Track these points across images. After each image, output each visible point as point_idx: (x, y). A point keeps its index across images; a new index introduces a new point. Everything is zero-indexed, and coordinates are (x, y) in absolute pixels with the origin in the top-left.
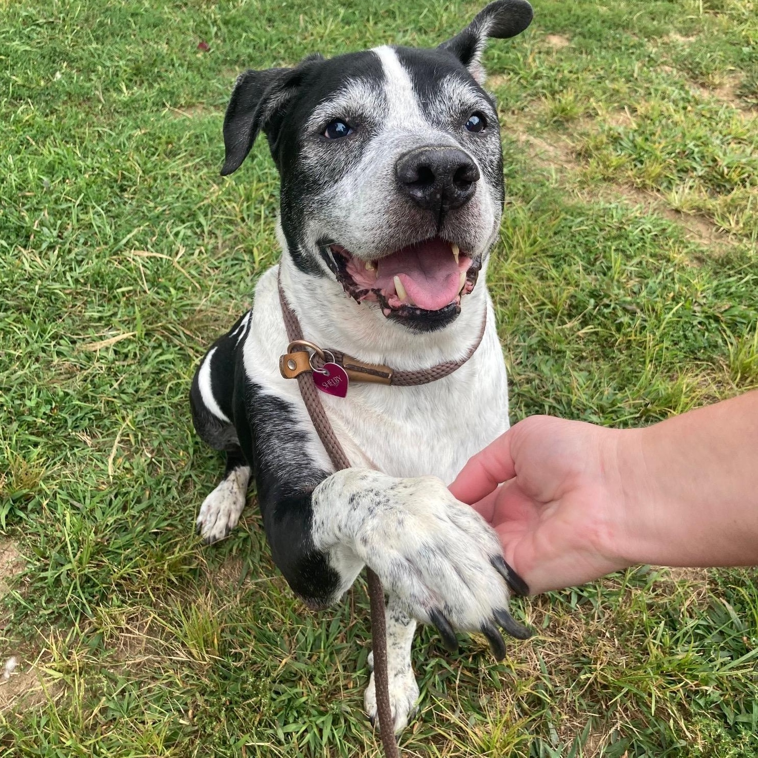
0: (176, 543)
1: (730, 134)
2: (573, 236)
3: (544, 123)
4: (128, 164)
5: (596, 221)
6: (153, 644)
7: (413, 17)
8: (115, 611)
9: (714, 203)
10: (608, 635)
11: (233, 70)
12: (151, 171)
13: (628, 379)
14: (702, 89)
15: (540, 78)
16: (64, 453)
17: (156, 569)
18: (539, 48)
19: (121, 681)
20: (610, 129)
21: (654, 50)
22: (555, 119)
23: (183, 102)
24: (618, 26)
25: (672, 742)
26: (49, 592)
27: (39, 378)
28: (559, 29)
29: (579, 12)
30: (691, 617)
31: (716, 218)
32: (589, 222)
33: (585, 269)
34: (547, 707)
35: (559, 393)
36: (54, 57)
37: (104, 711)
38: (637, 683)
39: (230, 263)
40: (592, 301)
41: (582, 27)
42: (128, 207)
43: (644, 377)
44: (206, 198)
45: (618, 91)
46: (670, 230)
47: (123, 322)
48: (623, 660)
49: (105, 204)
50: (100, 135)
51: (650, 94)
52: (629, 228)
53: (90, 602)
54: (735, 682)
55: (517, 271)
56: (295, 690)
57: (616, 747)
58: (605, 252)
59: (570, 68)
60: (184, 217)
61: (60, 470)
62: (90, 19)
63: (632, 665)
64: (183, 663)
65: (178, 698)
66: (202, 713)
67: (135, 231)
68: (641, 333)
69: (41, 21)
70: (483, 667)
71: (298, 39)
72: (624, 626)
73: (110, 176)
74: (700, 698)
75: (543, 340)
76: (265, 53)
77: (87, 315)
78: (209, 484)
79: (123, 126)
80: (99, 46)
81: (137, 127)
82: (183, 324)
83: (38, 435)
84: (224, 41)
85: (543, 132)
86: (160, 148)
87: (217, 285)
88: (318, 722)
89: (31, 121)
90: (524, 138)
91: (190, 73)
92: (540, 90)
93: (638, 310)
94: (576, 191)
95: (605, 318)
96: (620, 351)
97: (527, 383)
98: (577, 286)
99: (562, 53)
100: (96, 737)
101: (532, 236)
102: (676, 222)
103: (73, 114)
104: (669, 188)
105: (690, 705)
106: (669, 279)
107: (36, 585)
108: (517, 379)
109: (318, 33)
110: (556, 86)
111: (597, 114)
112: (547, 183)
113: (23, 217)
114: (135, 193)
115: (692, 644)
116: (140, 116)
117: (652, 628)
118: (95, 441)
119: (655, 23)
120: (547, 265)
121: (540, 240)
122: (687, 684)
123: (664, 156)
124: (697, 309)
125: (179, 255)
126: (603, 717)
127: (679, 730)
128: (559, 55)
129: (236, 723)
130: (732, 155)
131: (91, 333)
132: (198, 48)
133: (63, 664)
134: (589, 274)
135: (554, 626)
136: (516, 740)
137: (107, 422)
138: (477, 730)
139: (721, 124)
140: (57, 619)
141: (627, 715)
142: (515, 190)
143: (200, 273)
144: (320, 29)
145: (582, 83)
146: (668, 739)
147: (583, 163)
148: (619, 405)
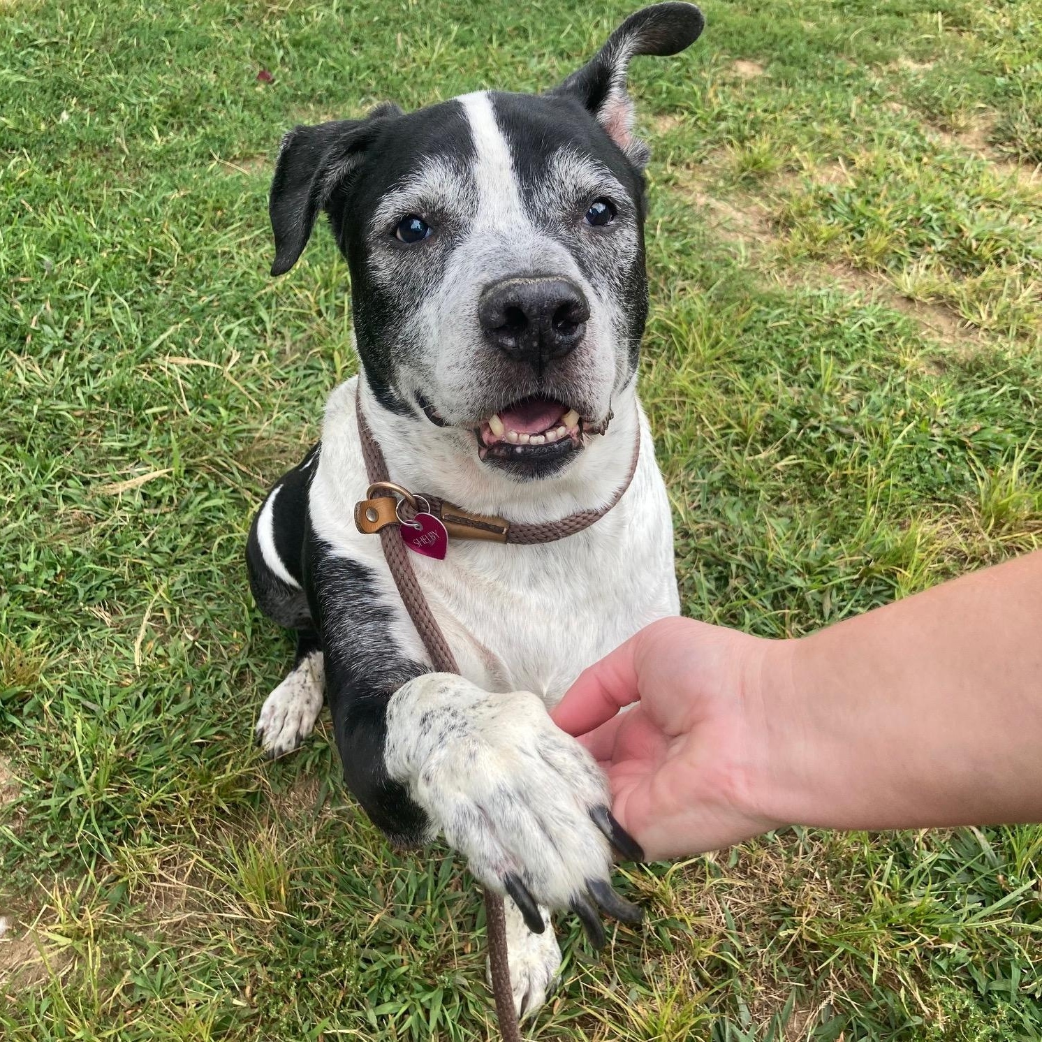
0: (229, 758)
1: (979, 195)
2: (768, 333)
3: (730, 180)
4: (162, 237)
5: (800, 314)
6: (197, 896)
7: (552, 37)
8: (145, 852)
9: (958, 288)
10: (817, 875)
11: (306, 109)
12: (193, 248)
13: (843, 528)
14: (942, 134)
15: (725, 119)
16: (74, 636)
17: (201, 794)
18: (722, 78)
19: (152, 948)
20: (819, 188)
21: (878, 81)
22: (744, 174)
23: (237, 152)
24: (829, 49)
25: (903, 1019)
26: (53, 827)
27: (38, 532)
28: (749, 52)
29: (777, 29)
30: (929, 849)
31: (962, 307)
32: (791, 315)
33: (785, 379)
34: (735, 975)
35: (750, 548)
36: (59, 90)
37: (128, 989)
38: (856, 940)
39: (301, 373)
40: (795, 422)
41: (781, 50)
42: (161, 297)
43: (864, 525)
44: (268, 284)
45: (829, 137)
46: (899, 325)
47: (155, 455)
48: (837, 909)
49: (129, 294)
50: (122, 198)
51: (873, 140)
52: (844, 323)
53: (109, 840)
54: (988, 937)
55: (693, 382)
56: (392, 957)
57: (829, 1028)
58: (812, 355)
59: (765, 106)
60: (238, 310)
61: (68, 659)
62: (109, 38)
63: (850, 915)
64: (237, 922)
65: (231, 970)
66: (264, 990)
67: (171, 330)
68: (860, 465)
69: (41, 41)
70: (647, 922)
71: (395, 67)
72: (838, 863)
73: (136, 254)
74: (941, 959)
75: (728, 475)
76: (350, 85)
77: (106, 445)
78: (273, 677)
79: (154, 186)
80: (121, 76)
81: (174, 187)
82: (236, 456)
83: (37, 611)
84: (294, 69)
85: (728, 192)
86: (206, 216)
87: (284, 403)
88: (423, 1001)
89: (27, 179)
90: (702, 200)
91: (246, 113)
92: (725, 136)
93: (857, 434)
94: (773, 272)
95: (813, 445)
96: (832, 489)
97: (708, 534)
98: (775, 402)
99: (754, 86)
100: (118, 1026)
101: (714, 335)
102: (907, 313)
103: (85, 170)
104: (898, 268)
105: (927, 968)
106: (899, 392)
107: (35, 817)
108: (693, 528)
109: (422, 58)
110: (746, 130)
111: (801, 168)
112: (734, 262)
113: (16, 312)
114: (171, 277)
115: (930, 886)
116: (177, 171)
117: (877, 865)
118: (116, 619)
119: (879, 44)
120: (734, 373)
121: (724, 339)
122: (923, 940)
123: (891, 224)
124: (936, 431)
125: (233, 362)
126: (810, 987)
127: (912, 1003)
128: (749, 88)
129: (310, 1004)
130: (982, 222)
131: (111, 470)
132: (258, 78)
133: (72, 926)
134: (790, 385)
135: (745, 865)
136: (693, 1022)
137: (133, 593)
138: (639, 1008)
139: (967, 182)
140: (63, 864)
141: (843, 984)
142: (691, 272)
143: (262, 386)
144: (424, 53)
145: (780, 126)
146: (898, 1015)
147: (782, 234)
148: (831, 563)
